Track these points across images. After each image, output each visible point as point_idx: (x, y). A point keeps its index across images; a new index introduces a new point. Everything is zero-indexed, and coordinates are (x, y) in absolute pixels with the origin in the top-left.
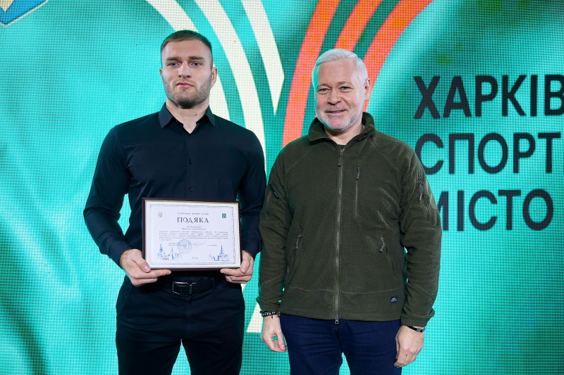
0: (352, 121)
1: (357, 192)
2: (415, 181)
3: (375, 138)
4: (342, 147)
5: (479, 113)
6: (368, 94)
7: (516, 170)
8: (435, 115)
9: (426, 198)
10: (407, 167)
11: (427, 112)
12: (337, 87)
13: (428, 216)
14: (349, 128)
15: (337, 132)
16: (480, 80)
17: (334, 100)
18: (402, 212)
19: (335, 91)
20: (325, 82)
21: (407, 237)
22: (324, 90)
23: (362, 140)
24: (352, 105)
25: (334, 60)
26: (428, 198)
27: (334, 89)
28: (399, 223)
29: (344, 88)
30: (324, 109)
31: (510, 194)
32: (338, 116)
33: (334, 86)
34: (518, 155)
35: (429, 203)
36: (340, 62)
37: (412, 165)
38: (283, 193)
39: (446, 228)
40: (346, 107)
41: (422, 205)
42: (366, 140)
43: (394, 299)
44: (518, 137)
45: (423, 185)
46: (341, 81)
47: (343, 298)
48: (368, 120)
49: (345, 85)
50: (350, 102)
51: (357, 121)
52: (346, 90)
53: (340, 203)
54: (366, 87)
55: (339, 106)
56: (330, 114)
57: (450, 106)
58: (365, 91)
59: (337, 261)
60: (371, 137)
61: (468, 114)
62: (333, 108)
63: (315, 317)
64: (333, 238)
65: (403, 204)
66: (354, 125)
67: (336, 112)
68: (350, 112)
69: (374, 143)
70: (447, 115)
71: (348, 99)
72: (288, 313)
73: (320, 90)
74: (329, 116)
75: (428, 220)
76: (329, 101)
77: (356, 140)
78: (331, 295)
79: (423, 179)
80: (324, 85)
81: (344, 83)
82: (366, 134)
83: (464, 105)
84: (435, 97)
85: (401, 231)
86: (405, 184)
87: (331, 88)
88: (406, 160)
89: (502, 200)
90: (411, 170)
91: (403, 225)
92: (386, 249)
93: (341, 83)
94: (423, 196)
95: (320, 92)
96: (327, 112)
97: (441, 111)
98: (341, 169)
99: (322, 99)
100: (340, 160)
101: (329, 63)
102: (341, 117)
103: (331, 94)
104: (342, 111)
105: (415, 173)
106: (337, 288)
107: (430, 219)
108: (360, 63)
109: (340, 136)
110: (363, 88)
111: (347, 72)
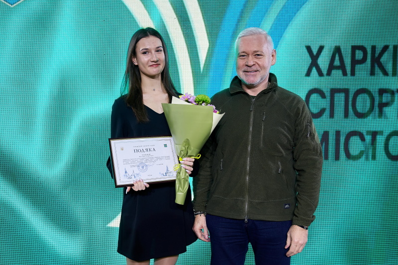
0: (262, 79)
1: (263, 130)
2: (305, 124)
3: (277, 92)
4: (253, 97)
5: (353, 74)
6: (274, 60)
8: (320, 74)
9: (312, 136)
10: (299, 114)
11: (314, 72)
12: (253, 54)
13: (314, 148)
14: (260, 83)
15: (251, 87)
16: (355, 48)
17: (251, 63)
18: (295, 145)
21: (298, 163)
22: (243, 56)
23: (268, 92)
24: (263, 68)
25: (252, 35)
26: (314, 136)
27: (250, 56)
28: (293, 152)
29: (258, 55)
30: (243, 69)
31: (374, 134)
32: (252, 75)
33: (250, 53)
34: (382, 105)
35: (314, 139)
36: (255, 37)
37: (303, 112)
39: (326, 158)
40: (259, 69)
41: (309, 140)
42: (271, 93)
43: (287, 206)
44: (382, 92)
45: (310, 126)
46: (256, 50)
47: (251, 205)
48: (273, 78)
49: (259, 53)
50: (261, 65)
52: (259, 57)
53: (250, 137)
54: (273, 56)
55: (254, 68)
56: (247, 73)
57: (332, 67)
58: (272, 58)
59: (247, 178)
60: (275, 91)
61: (345, 74)
62: (249, 69)
63: (231, 217)
64: (245, 162)
65: (295, 139)
66: (263, 81)
67: (251, 72)
68: (261, 72)
69: (276, 95)
70: (329, 74)
71: (260, 63)
72: (211, 214)
73: (241, 56)
74: (245, 74)
75: (314, 151)
76: (247, 64)
77: (264, 93)
78: (243, 202)
79: (311, 122)
80: (244, 52)
81: (258, 51)
82: (271, 89)
83: (342, 67)
84: (320, 61)
85: (293, 159)
86: (297, 126)
87: (248, 55)
88: (298, 109)
89: (368, 138)
90: (302, 116)
91: (295, 154)
92: (282, 171)
93: (256, 52)
94: (310, 134)
95: (241, 57)
96: (244, 72)
97: (325, 72)
98: (252, 113)
99: (242, 62)
100: (252, 107)
101: (247, 37)
102: (255, 76)
103: (248, 59)
104: (256, 71)
105: (305, 117)
106: (247, 197)
107: (315, 150)
108: (269, 38)
109: (253, 89)
110: (271, 56)
111: (260, 44)
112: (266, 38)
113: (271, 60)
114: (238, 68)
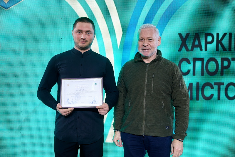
0: (152, 54)
1: (153, 83)
2: (178, 79)
3: (162, 61)
4: (148, 64)
5: (206, 49)
6: (160, 43)
7: (222, 74)
8: (187, 50)
9: (183, 86)
10: (175, 73)
11: (184, 48)
12: (147, 39)
13: (184, 93)
14: (151, 56)
15: (146, 58)
16: (207, 35)
17: (146, 45)
18: (173, 92)
19: (146, 41)
20: (142, 37)
21: (175, 102)
22: (142, 40)
23: (156, 61)
24: (153, 47)
25: (146, 28)
26: (184, 86)
27: (146, 40)
29: (150, 40)
30: (141, 48)
31: (219, 84)
33: (146, 39)
34: (223, 68)
35: (184, 88)
36: (149, 29)
37: (177, 72)
38: (124, 83)
39: (191, 99)
41: (181, 89)
42: (158, 61)
44: (223, 60)
45: (181, 80)
46: (149, 37)
47: (147, 127)
48: (159, 53)
49: (150, 39)
50: (152, 46)
51: (154, 54)
52: (151, 41)
53: (146, 87)
55: (147, 47)
56: (144, 50)
57: (194, 46)
58: (158, 41)
59: (144, 111)
60: (160, 60)
61: (201, 50)
62: (145, 48)
63: (135, 134)
64: (143, 102)
66: (153, 55)
67: (146, 49)
69: (161, 63)
70: (192, 50)
71: (151, 44)
73: (140, 40)
74: (143, 51)
76: (143, 45)
77: (153, 61)
78: (141, 125)
79: (182, 78)
80: (142, 38)
81: (150, 38)
83: (200, 46)
84: (187, 42)
86: (173, 80)
87: (144, 39)
88: (174, 70)
89: (216, 87)
92: (165, 107)
93: (149, 38)
94: (181, 85)
95: (140, 41)
97: (190, 48)
98: (147, 73)
99: (141, 44)
100: (146, 69)
101: (144, 29)
102: (148, 52)
103: (144, 42)
104: (149, 49)
105: (178, 75)
106: (144, 122)
107: (185, 95)
108: (157, 30)
109: (147, 59)
110: (158, 40)
111: (152, 33)
112: (155, 30)
113: (158, 43)
114: (139, 47)
